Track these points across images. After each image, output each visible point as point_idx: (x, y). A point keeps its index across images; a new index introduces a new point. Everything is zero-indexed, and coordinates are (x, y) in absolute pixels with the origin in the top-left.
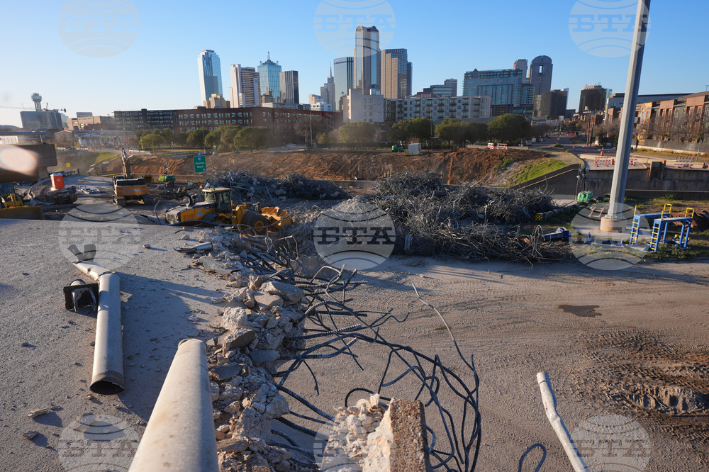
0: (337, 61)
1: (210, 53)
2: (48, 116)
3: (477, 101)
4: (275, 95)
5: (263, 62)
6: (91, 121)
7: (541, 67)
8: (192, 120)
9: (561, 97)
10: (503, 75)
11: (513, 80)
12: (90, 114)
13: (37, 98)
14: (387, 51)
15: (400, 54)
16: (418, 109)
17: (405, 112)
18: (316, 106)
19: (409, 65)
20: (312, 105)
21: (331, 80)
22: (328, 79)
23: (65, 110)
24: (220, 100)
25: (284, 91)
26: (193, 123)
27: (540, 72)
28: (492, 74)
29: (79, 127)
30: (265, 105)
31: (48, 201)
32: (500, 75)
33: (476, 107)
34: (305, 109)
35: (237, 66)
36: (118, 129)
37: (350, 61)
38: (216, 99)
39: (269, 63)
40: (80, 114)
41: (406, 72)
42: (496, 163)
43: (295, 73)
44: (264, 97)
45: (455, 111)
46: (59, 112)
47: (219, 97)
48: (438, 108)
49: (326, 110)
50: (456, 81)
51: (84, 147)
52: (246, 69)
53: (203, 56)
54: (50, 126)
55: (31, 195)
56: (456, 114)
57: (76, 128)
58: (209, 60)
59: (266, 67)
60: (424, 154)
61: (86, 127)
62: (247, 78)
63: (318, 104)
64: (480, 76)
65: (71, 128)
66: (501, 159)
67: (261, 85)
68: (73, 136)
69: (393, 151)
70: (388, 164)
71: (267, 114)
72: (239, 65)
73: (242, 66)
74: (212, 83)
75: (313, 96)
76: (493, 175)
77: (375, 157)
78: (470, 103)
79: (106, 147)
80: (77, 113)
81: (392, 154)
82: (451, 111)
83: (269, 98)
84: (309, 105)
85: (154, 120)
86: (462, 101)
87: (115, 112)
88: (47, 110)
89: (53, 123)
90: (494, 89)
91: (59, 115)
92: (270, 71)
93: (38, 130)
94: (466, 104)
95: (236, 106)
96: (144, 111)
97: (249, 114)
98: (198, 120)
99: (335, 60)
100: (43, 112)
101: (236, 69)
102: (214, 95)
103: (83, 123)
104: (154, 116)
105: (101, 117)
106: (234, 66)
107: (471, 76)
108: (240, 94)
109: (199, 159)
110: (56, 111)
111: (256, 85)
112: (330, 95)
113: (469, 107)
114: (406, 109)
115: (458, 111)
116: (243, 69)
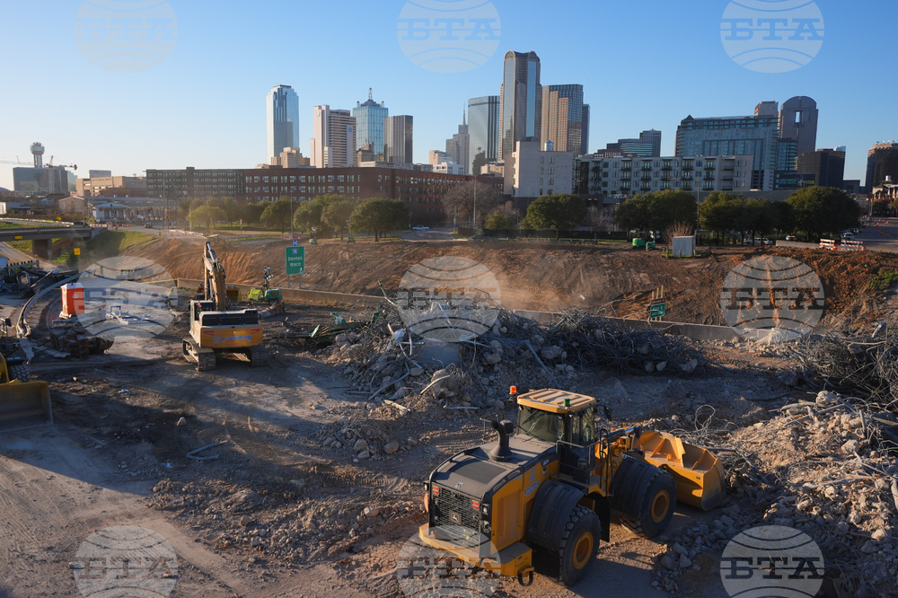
0: (473, 102)
1: (285, 90)
2: (51, 174)
3: (728, 164)
4: (378, 150)
5: (362, 102)
6: (109, 184)
7: (798, 114)
8: (266, 185)
9: (834, 160)
10: (746, 124)
11: (762, 132)
12: (108, 173)
13: (38, 149)
14: (552, 88)
15: (571, 93)
16: (627, 175)
17: (604, 179)
18: (441, 167)
19: (586, 109)
20: (435, 166)
21: (464, 129)
22: (460, 126)
23: (76, 168)
24: (297, 156)
25: (390, 145)
26: (266, 190)
27: (797, 120)
28: (716, 123)
29: (91, 191)
30: (363, 164)
31: (56, 348)
32: (741, 124)
33: (728, 174)
34: (423, 172)
35: (324, 108)
36: (151, 196)
37: (493, 102)
38: (289, 154)
39: (371, 104)
40: (93, 173)
41: (580, 119)
42: (865, 279)
43: (409, 119)
44: (360, 153)
45: (691, 179)
46: (66, 169)
47: (294, 152)
48: (661, 174)
49: (455, 172)
50: (659, 134)
51: (102, 222)
52: (337, 112)
53: (275, 93)
54: (52, 190)
55: (23, 326)
56: (692, 184)
57: (87, 192)
58: (284, 99)
59: (366, 110)
60: (705, 256)
61: (102, 192)
62: (337, 124)
63: (444, 164)
64: (708, 126)
65: (80, 192)
66: (875, 271)
67: (357, 136)
68: (86, 205)
69: (635, 248)
70: (639, 272)
71: (383, 178)
72: (328, 107)
73: (331, 108)
74: (284, 132)
75: (436, 152)
76: (870, 303)
77: (608, 259)
78: (717, 168)
79: (133, 223)
80: (91, 172)
81: (637, 254)
82: (684, 179)
83: (368, 154)
84: (431, 166)
85: (204, 183)
86: (704, 163)
87: (148, 172)
88: (51, 167)
89: (57, 185)
90: (732, 145)
91: (65, 174)
92: (371, 116)
93: (35, 193)
94: (710, 169)
95: (319, 166)
96: (190, 170)
97: (356, 178)
98: (274, 185)
99: (470, 100)
100: (45, 170)
101: (323, 112)
102: (287, 150)
103: (97, 187)
104: (205, 177)
105: (124, 178)
106: (320, 107)
107: (689, 126)
108: (326, 149)
109: (295, 251)
110: (62, 168)
111: (349, 135)
112: (462, 151)
113: (716, 174)
114: (606, 175)
115: (698, 179)
116: (332, 112)
